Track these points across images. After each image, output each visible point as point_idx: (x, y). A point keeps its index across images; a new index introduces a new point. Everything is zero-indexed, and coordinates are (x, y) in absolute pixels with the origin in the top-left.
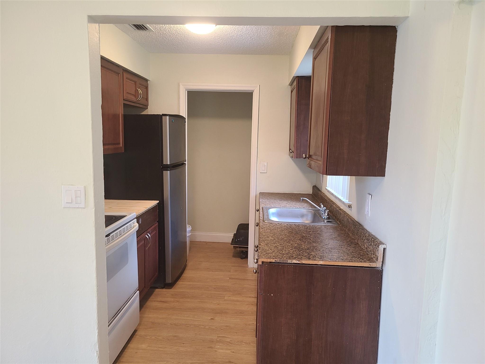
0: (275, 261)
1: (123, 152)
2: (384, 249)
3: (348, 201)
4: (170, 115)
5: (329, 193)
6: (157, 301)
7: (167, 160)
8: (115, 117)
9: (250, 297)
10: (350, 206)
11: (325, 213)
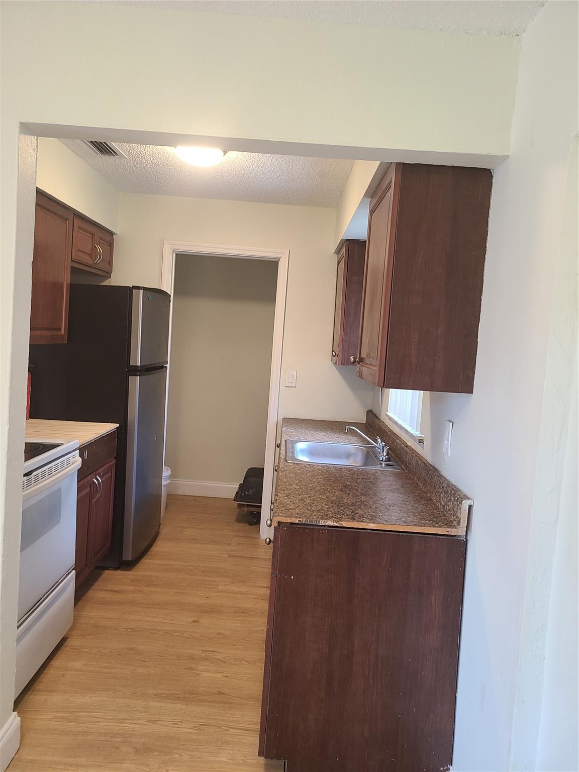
0: (299, 521)
1: (65, 344)
2: (470, 507)
3: (419, 433)
4: (144, 289)
5: (391, 421)
6: (107, 590)
7: (137, 359)
8: (57, 286)
9: (260, 587)
10: (421, 441)
11: (383, 451)
